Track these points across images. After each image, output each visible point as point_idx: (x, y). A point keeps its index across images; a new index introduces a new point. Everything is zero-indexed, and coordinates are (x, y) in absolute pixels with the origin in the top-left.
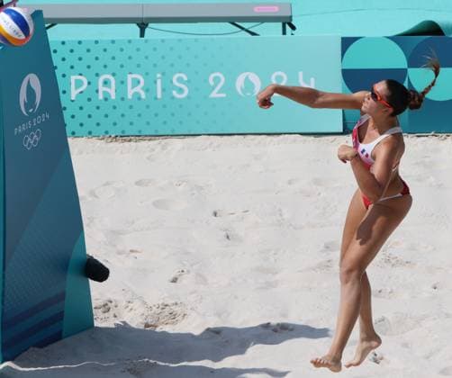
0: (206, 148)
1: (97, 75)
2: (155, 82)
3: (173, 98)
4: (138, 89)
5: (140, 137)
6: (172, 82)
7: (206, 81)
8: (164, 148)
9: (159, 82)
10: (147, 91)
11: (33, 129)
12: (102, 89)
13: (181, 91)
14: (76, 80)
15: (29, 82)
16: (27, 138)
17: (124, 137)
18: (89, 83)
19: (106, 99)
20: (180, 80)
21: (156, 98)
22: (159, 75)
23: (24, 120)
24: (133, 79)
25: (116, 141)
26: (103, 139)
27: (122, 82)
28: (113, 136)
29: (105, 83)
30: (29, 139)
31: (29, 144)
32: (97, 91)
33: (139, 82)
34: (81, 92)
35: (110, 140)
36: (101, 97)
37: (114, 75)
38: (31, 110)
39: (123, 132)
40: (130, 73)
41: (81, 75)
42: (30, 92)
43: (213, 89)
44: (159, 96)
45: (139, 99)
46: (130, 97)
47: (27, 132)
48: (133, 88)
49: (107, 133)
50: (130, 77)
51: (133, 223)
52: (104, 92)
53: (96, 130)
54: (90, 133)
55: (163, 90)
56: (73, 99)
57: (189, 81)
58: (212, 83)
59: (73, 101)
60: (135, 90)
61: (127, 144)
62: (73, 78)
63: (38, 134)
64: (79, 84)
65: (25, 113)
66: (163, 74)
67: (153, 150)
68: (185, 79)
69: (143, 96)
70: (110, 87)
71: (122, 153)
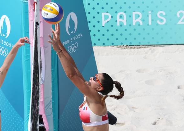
0: (176, 52)
1: (116, 12)
2: (148, 16)
3: (157, 24)
4: (139, 20)
5: (139, 46)
6: (157, 16)
7: (176, 15)
8: (152, 52)
9: (150, 16)
10: (143, 21)
11: (74, 42)
12: (119, 20)
13: (162, 20)
14: (105, 15)
15: (71, 18)
16: (70, 47)
17: (131, 46)
18: (112, 17)
19: (121, 26)
20: (161, 14)
21: (148, 25)
22: (150, 12)
23: (68, 37)
24: (136, 15)
25: (127, 48)
26: (120, 47)
27: (130, 16)
28: (125, 45)
29: (121, 17)
30: (71, 48)
31: (72, 50)
32: (116, 21)
33: (139, 16)
34: (108, 22)
35: (124, 47)
36: (118, 24)
37: (125, 12)
38: (72, 32)
39: (131, 43)
40: (134, 11)
41: (107, 12)
42: (72, 22)
43: (179, 19)
44: (150, 24)
45: (139, 25)
46: (134, 24)
47: (70, 44)
48: (135, 19)
49: (122, 44)
50: (134, 13)
51: (134, 92)
52: (120, 22)
53: (116, 42)
54: (113, 44)
55: (152, 20)
56: (103, 25)
57: (166, 15)
58: (179, 16)
59: (103, 27)
60: (137, 20)
61: (133, 50)
62: (103, 14)
63: (76, 45)
64: (106, 17)
65: (68, 33)
66: (152, 11)
67: (147, 53)
68: (164, 14)
69: (141, 24)
70: (123, 19)
71: (130, 54)
